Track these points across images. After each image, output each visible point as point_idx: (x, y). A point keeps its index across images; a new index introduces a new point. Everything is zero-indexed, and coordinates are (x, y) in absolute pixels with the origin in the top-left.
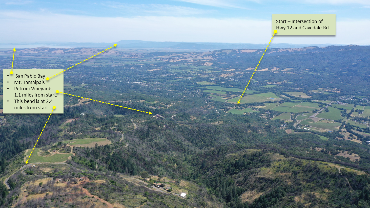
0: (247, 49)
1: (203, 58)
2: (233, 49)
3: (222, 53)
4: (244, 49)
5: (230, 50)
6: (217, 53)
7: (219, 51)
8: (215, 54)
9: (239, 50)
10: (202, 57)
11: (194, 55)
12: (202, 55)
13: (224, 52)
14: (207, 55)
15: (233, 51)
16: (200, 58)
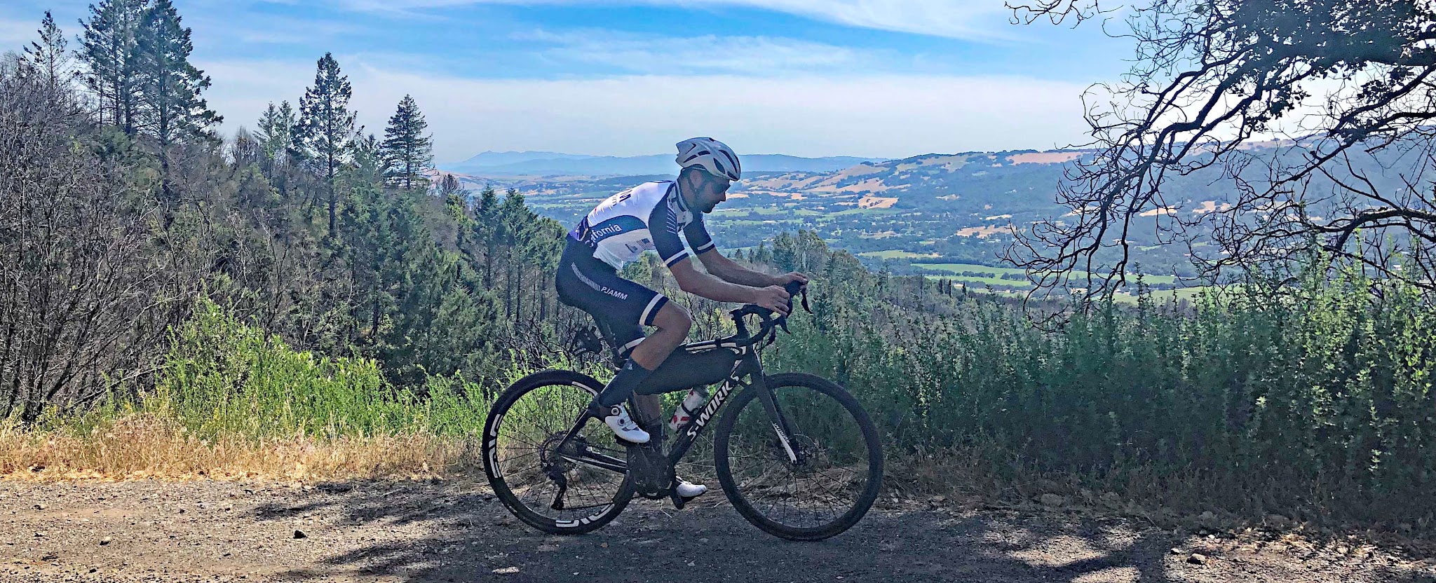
0: (1034, 151)
1: (843, 189)
2: (971, 153)
3: (923, 168)
4: (1022, 152)
5: (960, 154)
6: (901, 168)
7: (908, 161)
8: (897, 173)
9: (1002, 155)
10: (839, 185)
11: (801, 179)
12: (837, 179)
13: (935, 166)
14: (860, 177)
15: (974, 159)
16: (833, 189)
